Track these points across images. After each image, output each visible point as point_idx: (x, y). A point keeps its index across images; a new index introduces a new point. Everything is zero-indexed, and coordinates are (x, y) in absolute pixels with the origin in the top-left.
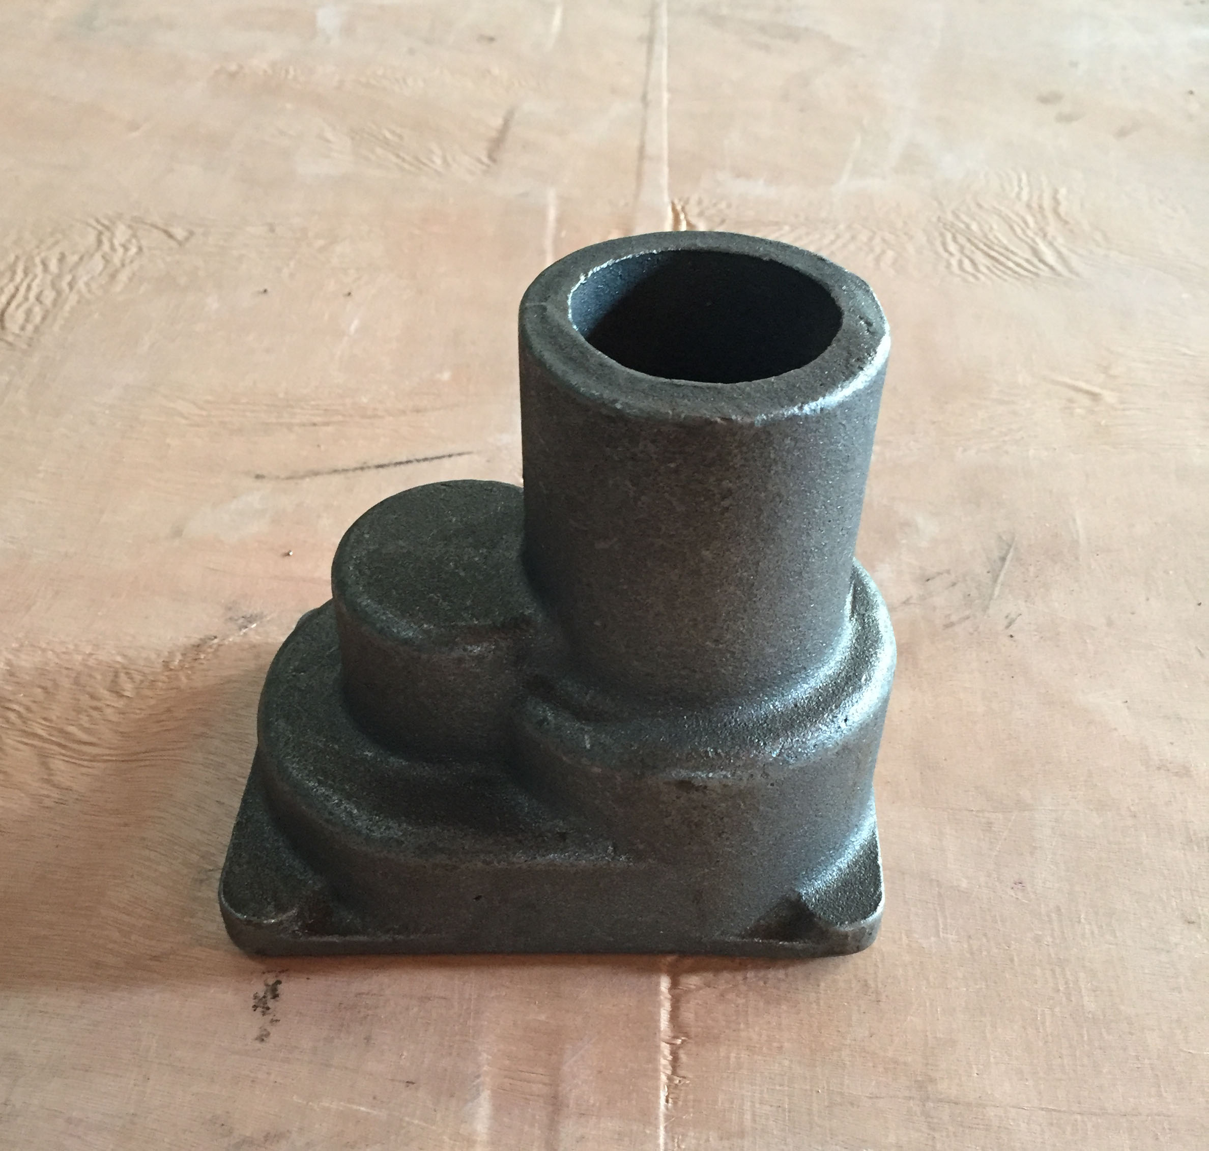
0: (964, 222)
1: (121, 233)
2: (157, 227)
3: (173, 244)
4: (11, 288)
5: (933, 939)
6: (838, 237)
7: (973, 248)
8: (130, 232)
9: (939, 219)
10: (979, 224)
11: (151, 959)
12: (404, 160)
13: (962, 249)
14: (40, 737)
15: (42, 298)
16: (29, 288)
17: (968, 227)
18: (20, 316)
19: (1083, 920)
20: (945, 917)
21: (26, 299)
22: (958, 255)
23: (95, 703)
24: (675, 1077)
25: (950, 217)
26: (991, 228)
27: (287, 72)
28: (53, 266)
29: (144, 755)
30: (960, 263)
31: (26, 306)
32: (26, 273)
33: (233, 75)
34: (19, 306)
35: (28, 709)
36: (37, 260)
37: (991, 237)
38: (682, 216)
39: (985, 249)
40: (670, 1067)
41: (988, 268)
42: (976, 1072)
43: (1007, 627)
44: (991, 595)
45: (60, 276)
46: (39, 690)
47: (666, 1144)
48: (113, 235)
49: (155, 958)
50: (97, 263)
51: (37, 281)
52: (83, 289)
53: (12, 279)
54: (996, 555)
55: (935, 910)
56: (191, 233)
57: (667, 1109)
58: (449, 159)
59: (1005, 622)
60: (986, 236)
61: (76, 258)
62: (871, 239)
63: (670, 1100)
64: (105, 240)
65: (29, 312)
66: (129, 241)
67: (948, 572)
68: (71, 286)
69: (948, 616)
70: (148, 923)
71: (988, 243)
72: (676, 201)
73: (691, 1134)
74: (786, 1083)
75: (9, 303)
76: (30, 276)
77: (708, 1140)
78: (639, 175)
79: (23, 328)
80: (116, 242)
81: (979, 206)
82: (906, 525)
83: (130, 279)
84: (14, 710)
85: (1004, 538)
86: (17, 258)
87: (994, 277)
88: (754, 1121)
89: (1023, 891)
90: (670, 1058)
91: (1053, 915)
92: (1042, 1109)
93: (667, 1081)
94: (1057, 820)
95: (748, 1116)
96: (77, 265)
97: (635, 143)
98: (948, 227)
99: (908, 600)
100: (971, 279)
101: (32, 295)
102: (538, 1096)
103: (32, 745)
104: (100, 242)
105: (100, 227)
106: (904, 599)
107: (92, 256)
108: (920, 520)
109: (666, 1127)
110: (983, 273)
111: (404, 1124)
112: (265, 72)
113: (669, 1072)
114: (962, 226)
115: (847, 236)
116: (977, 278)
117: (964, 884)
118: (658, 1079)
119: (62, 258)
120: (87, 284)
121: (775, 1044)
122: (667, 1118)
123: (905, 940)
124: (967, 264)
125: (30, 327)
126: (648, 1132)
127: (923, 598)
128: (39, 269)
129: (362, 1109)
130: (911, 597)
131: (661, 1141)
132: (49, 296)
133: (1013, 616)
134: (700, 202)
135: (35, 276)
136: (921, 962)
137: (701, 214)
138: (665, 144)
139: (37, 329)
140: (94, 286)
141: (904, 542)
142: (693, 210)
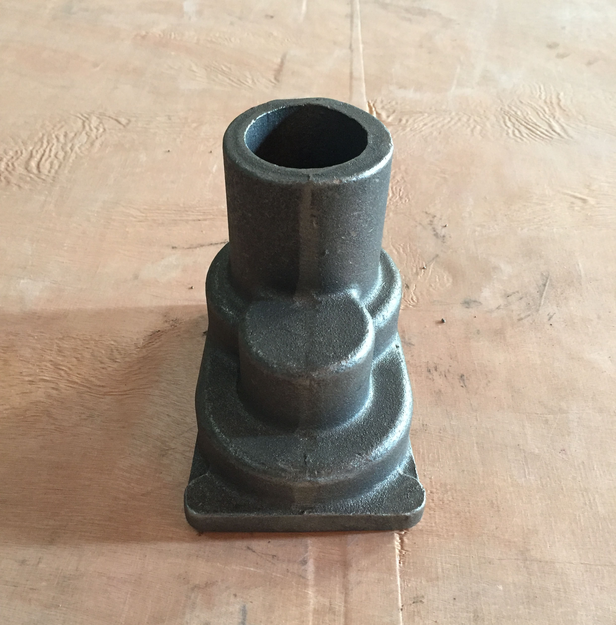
0: (513, 111)
1: (94, 121)
2: (112, 118)
3: (121, 127)
4: (42, 150)
5: (523, 479)
6: (452, 119)
7: (519, 124)
8: (99, 120)
9: (501, 109)
10: (521, 111)
11: (142, 495)
12: (233, 81)
13: (514, 124)
14: (77, 383)
15: (58, 156)
16: (51, 150)
17: (516, 113)
18: (48, 165)
19: (595, 469)
20: (529, 468)
21: (50, 156)
22: (512, 128)
23: (102, 366)
24: (403, 551)
25: (507, 108)
26: (528, 114)
27: (171, 35)
28: (62, 139)
29: (128, 392)
30: (513, 132)
31: (50, 160)
32: (48, 143)
33: (143, 37)
34: (46, 160)
35: (70, 369)
36: (53, 136)
37: (527, 118)
38: (374, 109)
39: (525, 124)
40: (400, 546)
41: (527, 134)
42: (549, 545)
43: (549, 320)
44: (540, 304)
45: (65, 144)
46: (75, 359)
47: (401, 584)
48: (90, 122)
49: (143, 495)
50: (84, 138)
51: (54, 147)
52: (78, 151)
53: (42, 146)
54: (541, 283)
55: (523, 464)
56: (129, 121)
57: (400, 566)
58: (256, 81)
59: (548, 318)
60: (525, 117)
61: (72, 135)
62: (468, 120)
63: (401, 563)
64: (86, 125)
65: (52, 164)
66: (99, 125)
67: (518, 292)
68: (72, 149)
69: (519, 315)
70: (139, 477)
71: (527, 121)
72: (370, 102)
73: (413, 579)
74: (457, 553)
75: (41, 159)
76: (51, 145)
77: (421, 582)
78: (351, 87)
79: (49, 172)
80: (92, 126)
81: (521, 102)
82: (496, 268)
83: (101, 145)
84: (63, 370)
85: (544, 274)
86: (43, 135)
87: (530, 139)
88: (443, 572)
89: (566, 454)
90: (400, 541)
91: (581, 466)
92: (582, 564)
93: (399, 553)
94: (579, 418)
95: (440, 570)
96: (73, 138)
97: (347, 71)
98: (506, 113)
99: (499, 306)
100: (519, 140)
101: (53, 154)
102: (337, 561)
103: (73, 388)
104: (84, 126)
105: (84, 119)
106: (497, 306)
107: (81, 133)
108: (502, 266)
109: (400, 576)
110: (525, 138)
111: (273, 577)
112: (160, 35)
113: (400, 548)
114: (513, 113)
115: (457, 118)
116: (522, 140)
117: (537, 451)
118: (394, 552)
119: (66, 135)
120: (79, 148)
121: (450, 534)
122: (401, 572)
123: (510, 480)
124: (517, 132)
125: (53, 171)
126: (392, 578)
127: (506, 306)
128: (55, 141)
129: (252, 569)
130: (501, 305)
131: (399, 583)
132: (61, 155)
133: (551, 314)
134: (382, 102)
135: (53, 144)
136: (518, 491)
137: (383, 108)
138: (363, 71)
139: (56, 172)
140: (83, 149)
141: (495, 277)
142: (379, 106)
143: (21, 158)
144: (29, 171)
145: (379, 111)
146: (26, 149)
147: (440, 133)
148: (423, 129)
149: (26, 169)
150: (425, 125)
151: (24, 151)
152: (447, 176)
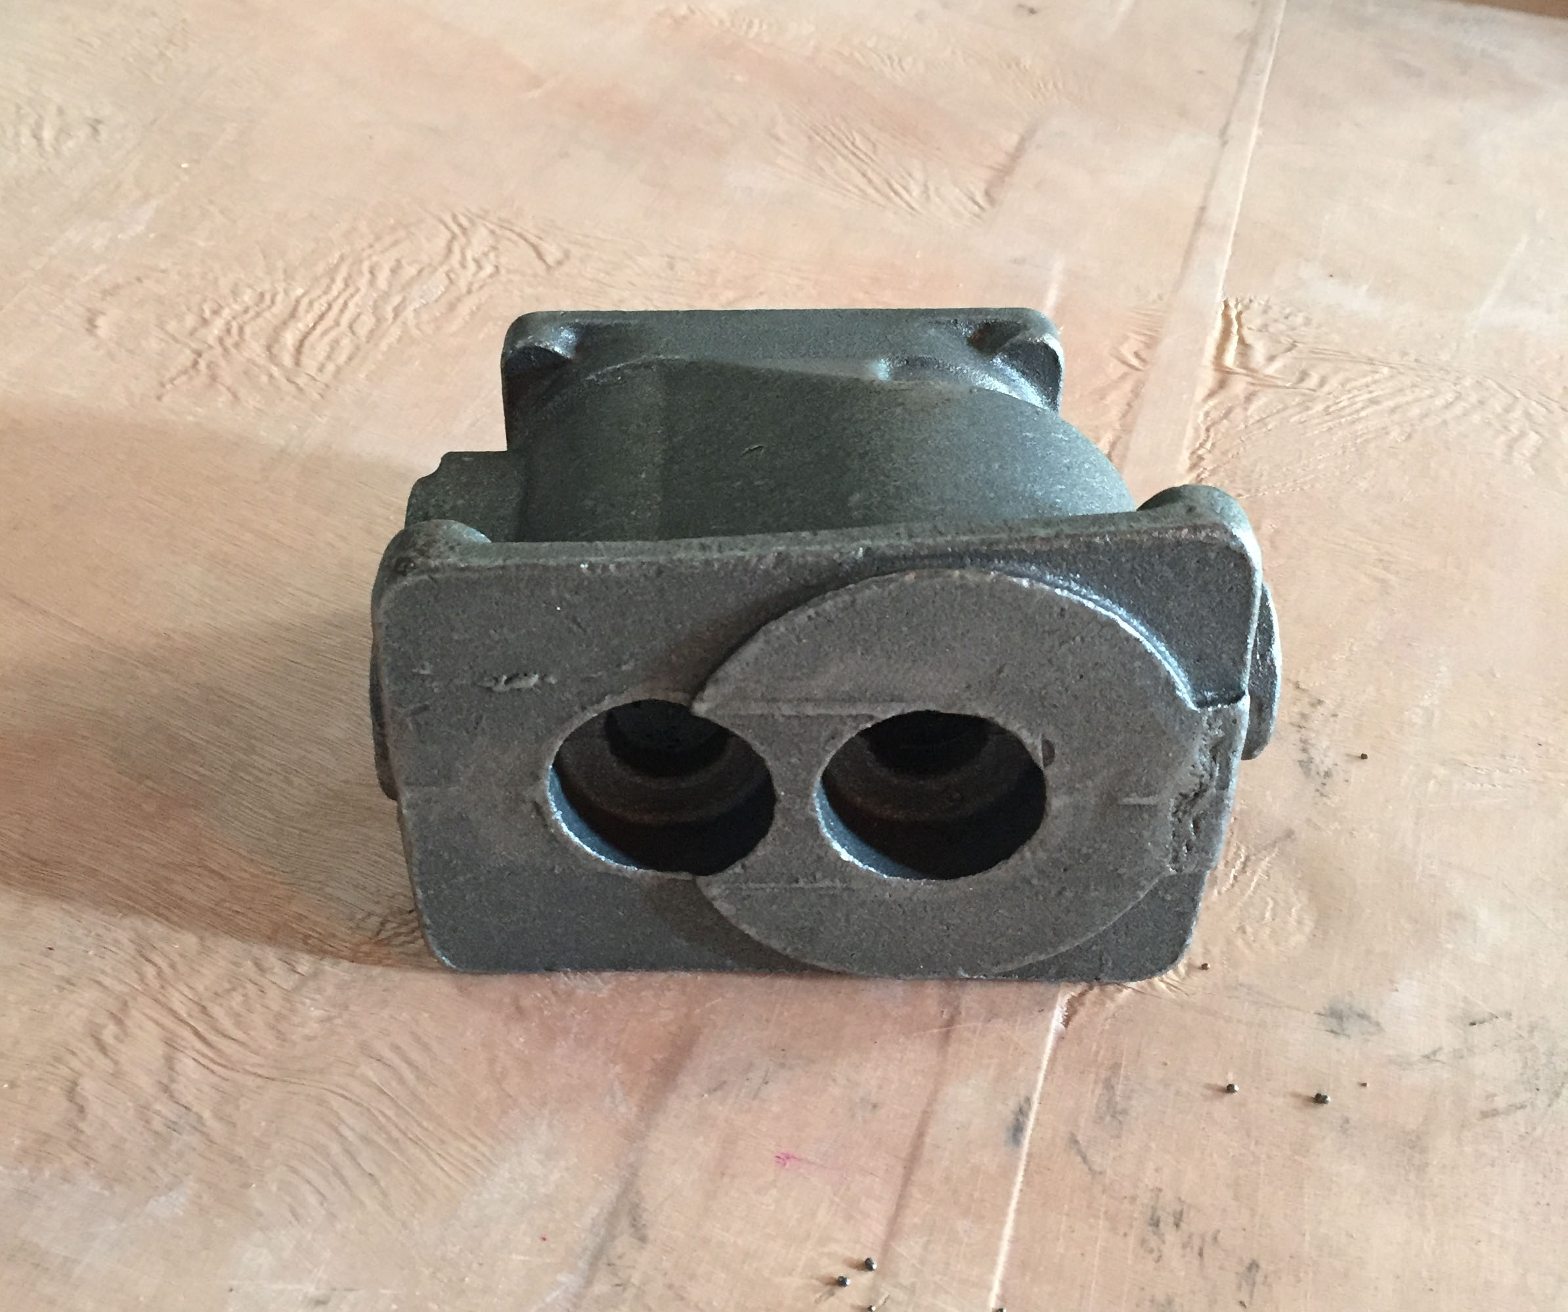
1: (480, 240)
2: (527, 241)
3: (540, 267)
4: (323, 303)
6: (1459, 397)
8: (491, 242)
12: (870, 181)
15: (357, 327)
16: (345, 306)
18: (322, 349)
21: (337, 323)
27: (750, 25)
28: (383, 278)
31: (333, 334)
32: (347, 283)
33: (678, 22)
34: (324, 334)
36: (365, 266)
38: (1236, 328)
45: (386, 296)
46: (194, 939)
48: (469, 242)
50: (438, 283)
51: (357, 298)
52: (411, 322)
53: (328, 288)
56: (567, 255)
58: (932, 192)
61: (412, 271)
62: (1508, 410)
64: (456, 248)
65: (334, 346)
66: (486, 254)
67: (1509, 1015)
68: (397, 312)
69: (1490, 1096)
72: (1232, 304)
75: (314, 326)
76: (351, 290)
78: (1189, 251)
79: (321, 369)
80: (469, 254)
82: (1459, 917)
83: (473, 314)
86: (342, 258)
96: (411, 282)
97: (1197, 201)
99: (1434, 1053)
101: (346, 319)
104: (449, 250)
105: (456, 229)
106: (1427, 1051)
107: (434, 270)
108: (1483, 915)
112: (721, 22)
115: (1474, 398)
119: (395, 270)
120: (417, 313)
127: (1458, 1055)
128: (363, 282)
130: (1440, 1049)
132: (368, 321)
134: (1266, 310)
135: (358, 290)
138: (1237, 209)
139: (339, 370)
140: (425, 317)
141: (1450, 946)
142: (1253, 320)
143: (267, 315)
144: (273, 357)
145: (1250, 338)
146: (286, 292)
147: (1409, 437)
148: (1363, 414)
149: (269, 348)
150: (1374, 402)
151: (279, 298)
152: (1392, 578)
